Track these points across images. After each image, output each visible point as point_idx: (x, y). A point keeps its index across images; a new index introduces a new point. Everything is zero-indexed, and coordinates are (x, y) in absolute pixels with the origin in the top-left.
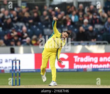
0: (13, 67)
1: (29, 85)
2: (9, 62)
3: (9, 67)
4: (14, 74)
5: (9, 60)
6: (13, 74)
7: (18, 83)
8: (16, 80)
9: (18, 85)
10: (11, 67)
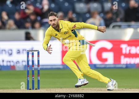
0: (28, 61)
1: (53, 89)
2: (23, 53)
3: (23, 61)
4: (30, 72)
5: (23, 50)
6: (28, 71)
7: (36, 86)
8: (33, 82)
9: (36, 89)
10: (25, 61)
